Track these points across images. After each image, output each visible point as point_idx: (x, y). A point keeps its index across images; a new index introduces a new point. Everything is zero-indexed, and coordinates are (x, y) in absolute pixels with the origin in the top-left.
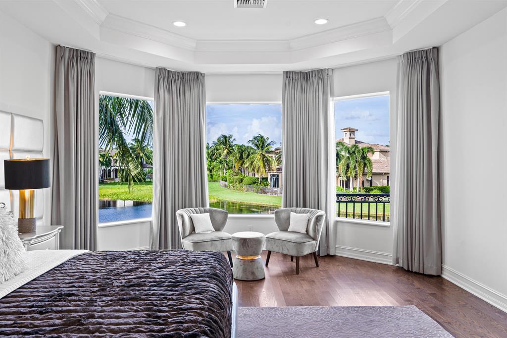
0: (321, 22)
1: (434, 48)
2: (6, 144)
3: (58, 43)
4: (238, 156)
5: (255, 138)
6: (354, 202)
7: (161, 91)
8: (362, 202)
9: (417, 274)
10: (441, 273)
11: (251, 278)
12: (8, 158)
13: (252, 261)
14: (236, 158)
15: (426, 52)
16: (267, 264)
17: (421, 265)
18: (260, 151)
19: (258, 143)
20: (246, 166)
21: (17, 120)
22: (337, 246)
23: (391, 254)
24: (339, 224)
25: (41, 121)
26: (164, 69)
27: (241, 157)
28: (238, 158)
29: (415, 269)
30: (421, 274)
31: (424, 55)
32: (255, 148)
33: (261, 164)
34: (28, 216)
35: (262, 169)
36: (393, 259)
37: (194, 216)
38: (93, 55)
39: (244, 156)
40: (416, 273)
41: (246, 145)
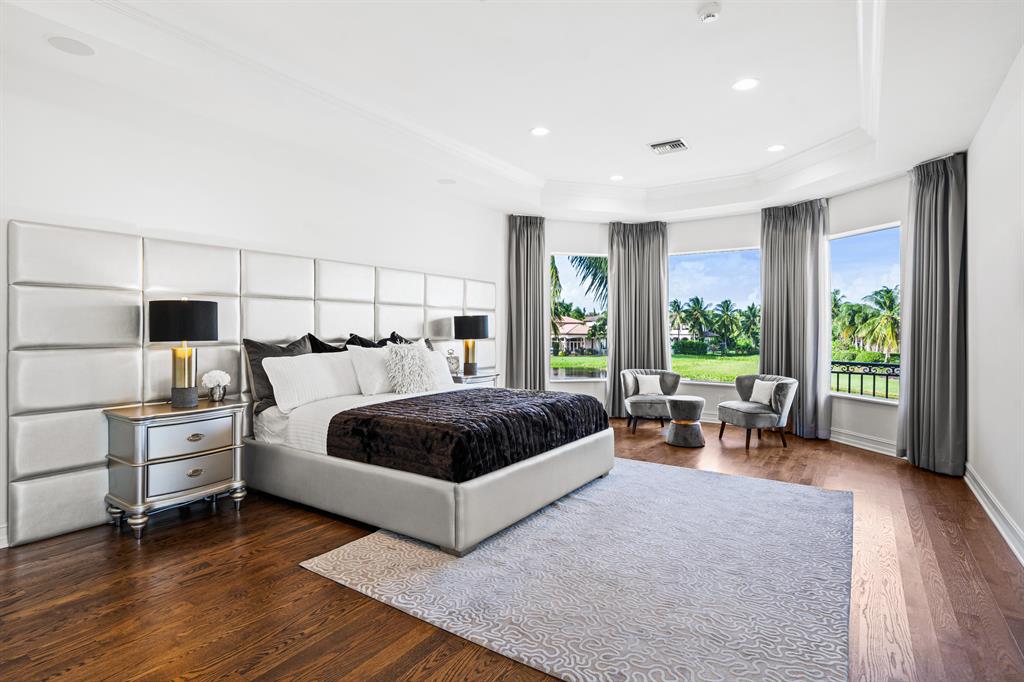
0: (777, 148)
1: (958, 154)
2: (460, 304)
3: (510, 213)
4: (847, 321)
5: (876, 293)
6: (874, 375)
7: (615, 247)
8: (888, 376)
9: (926, 471)
10: (964, 474)
11: (682, 443)
12: (460, 314)
13: (686, 426)
14: (844, 324)
15: (944, 162)
16: (721, 436)
17: (931, 460)
18: (885, 312)
19: (882, 300)
20: (861, 335)
21: (470, 284)
22: (832, 428)
23: (895, 443)
24: (835, 401)
25: (494, 283)
26: (619, 224)
27: (852, 323)
28: (847, 323)
29: (923, 464)
30: (931, 472)
31: (941, 167)
32: (877, 307)
33: (887, 331)
34: (470, 362)
35: (890, 340)
36: (898, 451)
37: (639, 376)
38: (542, 220)
39: (858, 320)
40: (923, 469)
41: (862, 303)
